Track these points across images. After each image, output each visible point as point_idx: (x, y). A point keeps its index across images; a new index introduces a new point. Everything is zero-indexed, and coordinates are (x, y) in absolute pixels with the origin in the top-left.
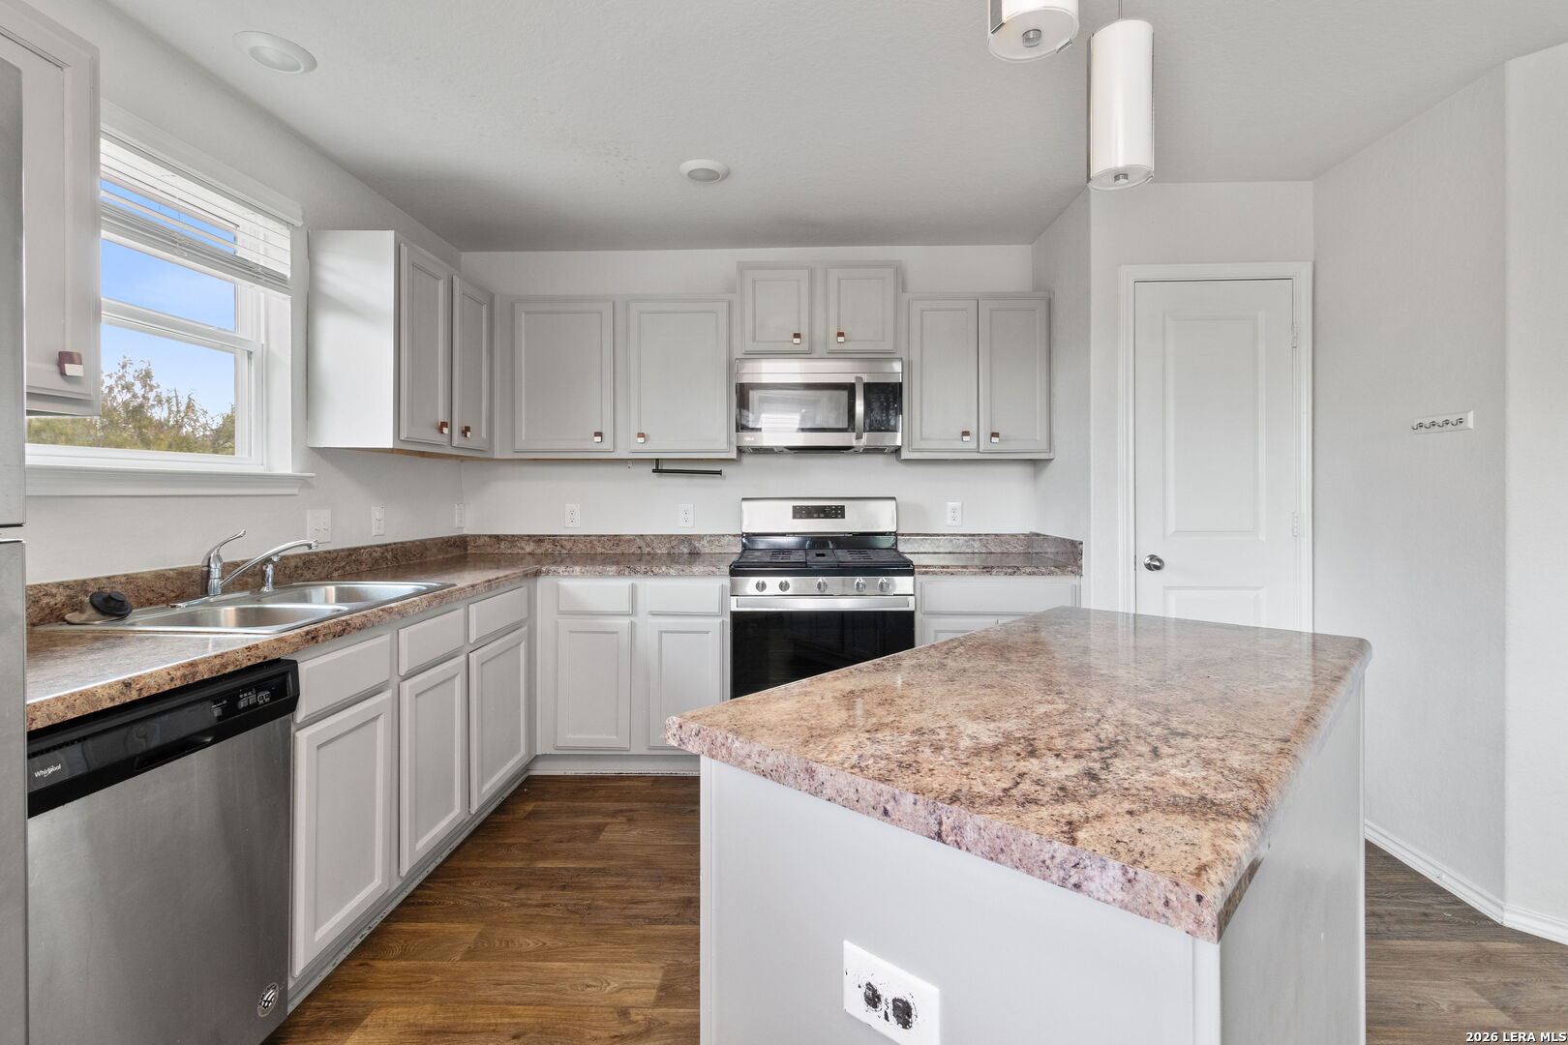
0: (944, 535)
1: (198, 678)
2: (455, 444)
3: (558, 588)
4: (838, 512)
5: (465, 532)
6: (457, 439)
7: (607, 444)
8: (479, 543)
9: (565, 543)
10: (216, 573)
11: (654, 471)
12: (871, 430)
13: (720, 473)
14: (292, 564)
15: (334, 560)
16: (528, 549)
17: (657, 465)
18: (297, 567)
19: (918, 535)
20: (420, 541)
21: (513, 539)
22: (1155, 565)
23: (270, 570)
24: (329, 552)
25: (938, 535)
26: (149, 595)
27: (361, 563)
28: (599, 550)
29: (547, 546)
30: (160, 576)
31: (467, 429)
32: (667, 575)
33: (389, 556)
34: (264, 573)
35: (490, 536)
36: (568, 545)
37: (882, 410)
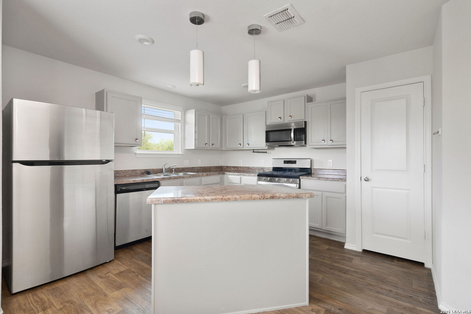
0: (326, 169)
1: (144, 181)
2: (210, 147)
3: (228, 177)
4: (294, 162)
5: (223, 165)
6: (211, 146)
7: (242, 146)
8: (224, 168)
9: (239, 168)
10: (164, 169)
11: (253, 152)
12: (296, 141)
13: (266, 152)
14: (180, 169)
15: (189, 169)
16: (233, 169)
17: (254, 151)
18: (181, 170)
19: (319, 169)
20: (210, 167)
21: (230, 167)
22: (367, 180)
23: (174, 169)
24: (188, 168)
25: (324, 169)
26: (156, 172)
27: (195, 170)
28: (245, 170)
29: (236, 169)
30: (157, 169)
31: (213, 144)
32: (246, 175)
33: (201, 169)
34: (173, 170)
35: (226, 166)
36: (239, 169)
37: (299, 135)
